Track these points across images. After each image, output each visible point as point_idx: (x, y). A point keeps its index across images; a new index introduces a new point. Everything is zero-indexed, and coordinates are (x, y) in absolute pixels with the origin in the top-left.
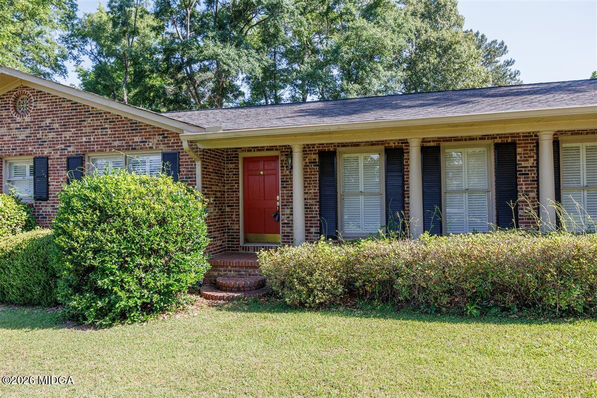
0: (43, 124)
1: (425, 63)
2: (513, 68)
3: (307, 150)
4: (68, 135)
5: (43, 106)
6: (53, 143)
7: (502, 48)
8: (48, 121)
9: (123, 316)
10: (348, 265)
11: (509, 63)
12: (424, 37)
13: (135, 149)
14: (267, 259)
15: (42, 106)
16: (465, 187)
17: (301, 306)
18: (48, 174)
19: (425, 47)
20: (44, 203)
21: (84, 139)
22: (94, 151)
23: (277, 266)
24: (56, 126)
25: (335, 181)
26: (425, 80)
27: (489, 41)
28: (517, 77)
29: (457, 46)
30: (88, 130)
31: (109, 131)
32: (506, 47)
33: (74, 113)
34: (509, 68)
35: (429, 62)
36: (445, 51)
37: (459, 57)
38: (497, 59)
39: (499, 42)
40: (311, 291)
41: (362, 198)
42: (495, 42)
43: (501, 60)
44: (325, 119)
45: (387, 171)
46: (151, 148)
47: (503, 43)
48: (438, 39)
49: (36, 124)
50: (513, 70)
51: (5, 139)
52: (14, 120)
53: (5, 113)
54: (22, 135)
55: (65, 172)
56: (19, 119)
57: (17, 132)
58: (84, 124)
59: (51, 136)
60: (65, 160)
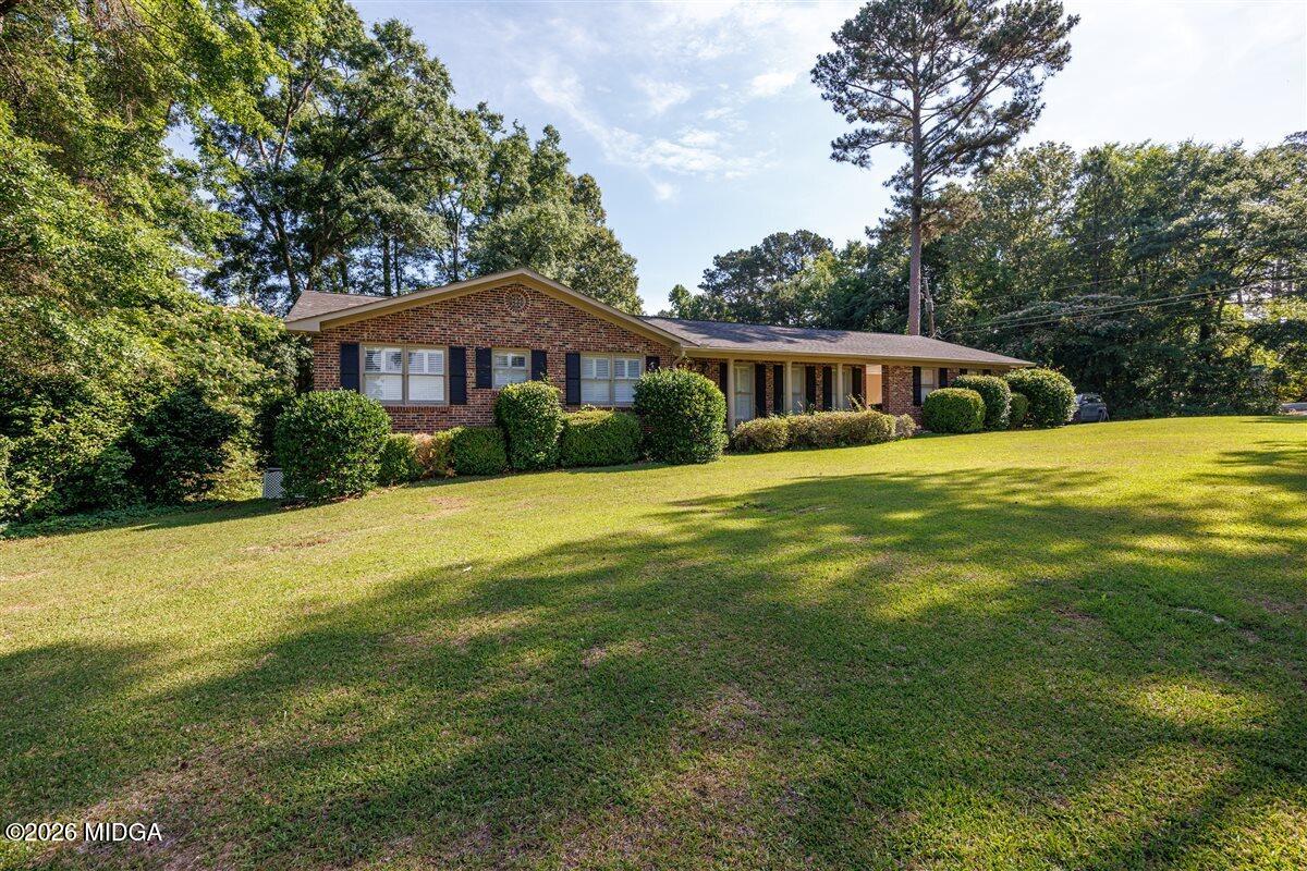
0: (541, 322)
4: (566, 334)
5: (541, 306)
6: (551, 340)
8: (546, 320)
15: (539, 305)
18: (546, 366)
21: (581, 339)
22: (589, 350)
24: (554, 325)
30: (585, 332)
31: (604, 335)
33: (572, 315)
45: (757, 379)
46: (637, 352)
49: (535, 315)
51: (499, 330)
52: (508, 314)
53: (498, 306)
54: (519, 329)
55: (563, 366)
56: (514, 314)
57: (512, 325)
58: (581, 326)
59: (549, 332)
60: (563, 355)
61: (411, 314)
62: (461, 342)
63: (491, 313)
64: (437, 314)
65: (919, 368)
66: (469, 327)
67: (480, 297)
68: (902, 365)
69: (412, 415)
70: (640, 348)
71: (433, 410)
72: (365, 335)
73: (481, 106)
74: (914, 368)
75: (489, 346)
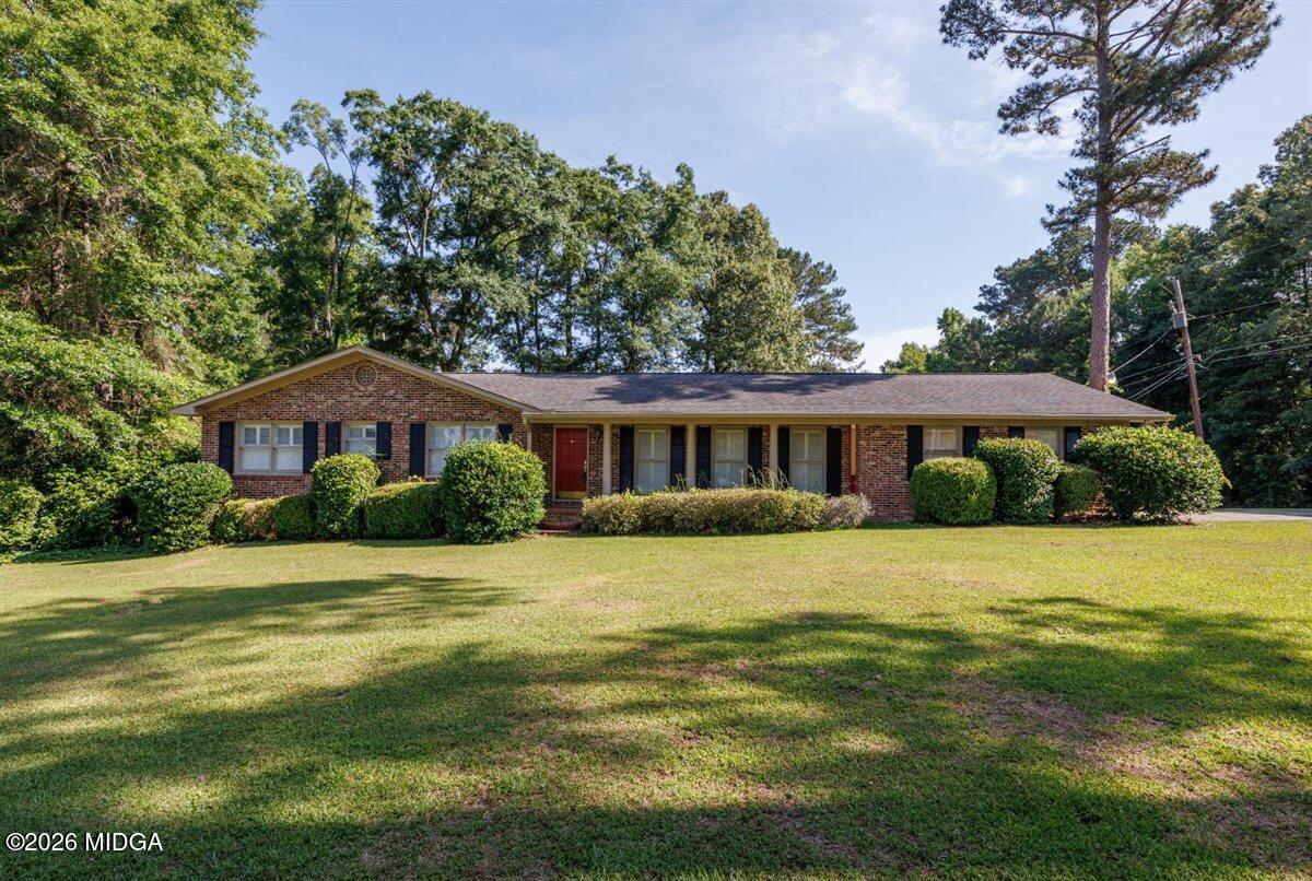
0: (387, 394)
1: (726, 301)
2: (843, 300)
3: (613, 426)
4: (411, 405)
5: (386, 379)
6: (396, 411)
7: (831, 275)
8: (392, 392)
9: (499, 538)
10: (645, 506)
11: (838, 293)
12: (726, 266)
13: (473, 420)
14: (589, 504)
16: (728, 458)
17: (614, 533)
18: (390, 437)
19: (726, 280)
20: (387, 462)
21: (427, 409)
22: (435, 420)
23: (599, 508)
24: (400, 396)
25: (633, 451)
26: (725, 322)
27: (814, 262)
28: (848, 313)
29: (764, 284)
30: (430, 402)
31: (450, 404)
32: (835, 272)
33: (417, 386)
34: (839, 299)
35: (730, 300)
36: (751, 286)
37: (766, 298)
38: (823, 287)
39: (826, 265)
40: (621, 524)
41: (652, 464)
42: (821, 264)
43: (829, 288)
44: (629, 406)
45: (672, 445)
46: (488, 420)
47: (830, 268)
48: (742, 271)
49: (380, 393)
50: (842, 304)
51: (347, 404)
52: (356, 389)
53: (347, 382)
54: (365, 402)
55: (407, 437)
56: (361, 388)
57: (360, 400)
58: (427, 397)
59: (394, 405)
60: (407, 426)
61: (274, 395)
62: (314, 417)
63: (341, 389)
64: (296, 393)
65: (920, 428)
66: (321, 403)
67: (331, 375)
68: (886, 425)
69: (273, 483)
70: (489, 416)
71: (289, 478)
72: (239, 414)
73: (611, 160)
74: (910, 428)
75: (338, 419)
